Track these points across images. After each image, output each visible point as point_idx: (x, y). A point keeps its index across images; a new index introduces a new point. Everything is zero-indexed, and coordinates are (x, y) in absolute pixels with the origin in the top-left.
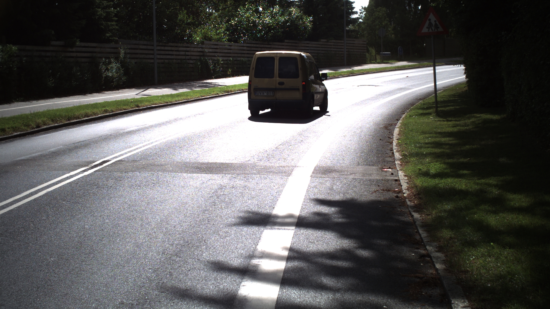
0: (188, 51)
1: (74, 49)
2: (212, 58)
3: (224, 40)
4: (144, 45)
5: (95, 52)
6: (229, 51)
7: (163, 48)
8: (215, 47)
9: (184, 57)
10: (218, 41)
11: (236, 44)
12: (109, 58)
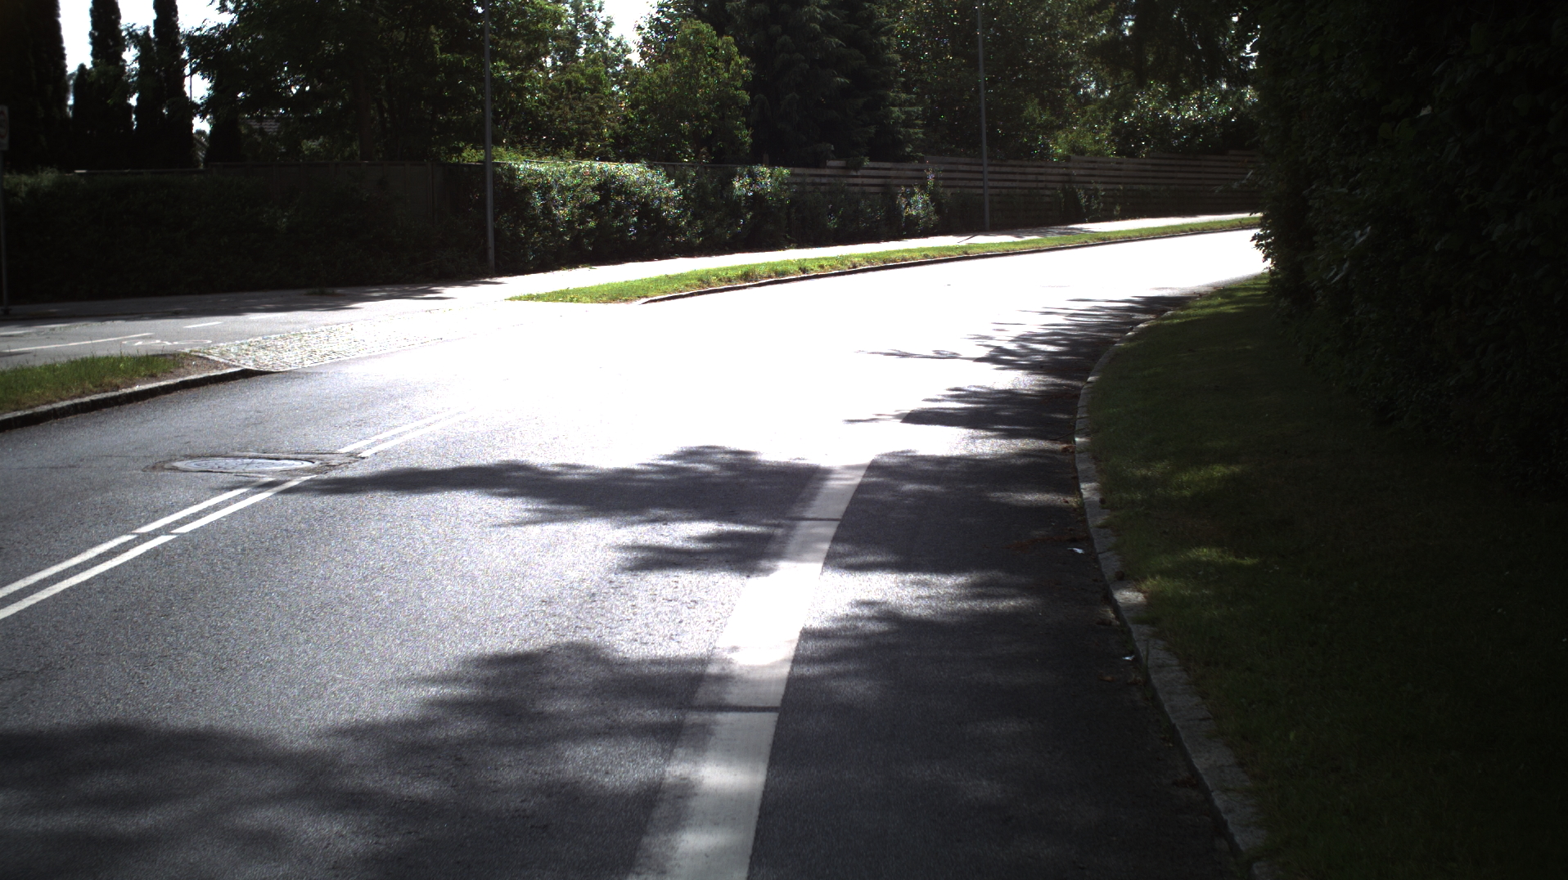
0: (1041, 174)
1: (859, 173)
2: (1086, 185)
3: (1109, 152)
4: (966, 164)
5: (889, 177)
6: (1117, 173)
7: (997, 169)
8: (1091, 165)
9: (1034, 185)
10: (1096, 155)
11: (1131, 160)
12: (910, 186)
